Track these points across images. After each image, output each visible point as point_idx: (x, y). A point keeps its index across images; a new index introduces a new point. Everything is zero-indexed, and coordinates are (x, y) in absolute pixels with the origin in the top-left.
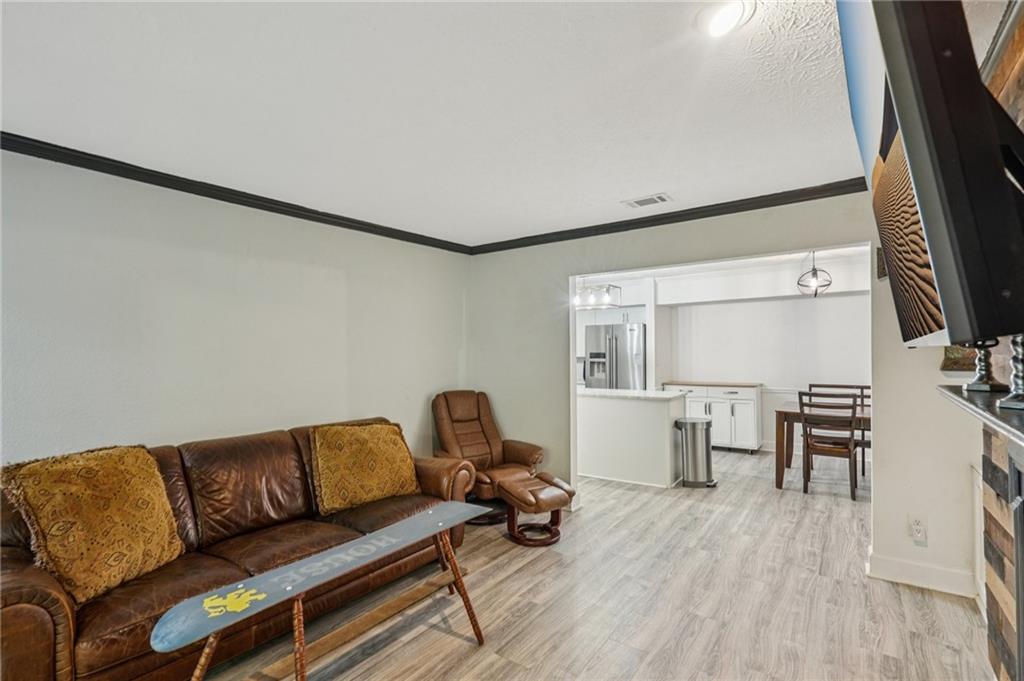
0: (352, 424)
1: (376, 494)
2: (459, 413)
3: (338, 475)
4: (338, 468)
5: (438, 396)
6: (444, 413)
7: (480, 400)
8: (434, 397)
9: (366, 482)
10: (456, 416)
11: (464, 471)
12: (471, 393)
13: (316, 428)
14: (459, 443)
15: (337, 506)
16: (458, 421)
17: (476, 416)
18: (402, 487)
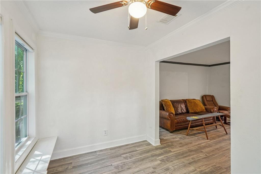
0: (192, 99)
1: (199, 111)
2: (208, 99)
3: (192, 107)
4: (192, 106)
5: (203, 96)
6: (205, 99)
7: (212, 97)
8: (202, 96)
9: (197, 109)
10: (207, 100)
11: (215, 109)
12: (210, 96)
13: (186, 99)
14: (209, 105)
15: (192, 112)
16: (208, 101)
17: (212, 100)
18: (203, 110)
